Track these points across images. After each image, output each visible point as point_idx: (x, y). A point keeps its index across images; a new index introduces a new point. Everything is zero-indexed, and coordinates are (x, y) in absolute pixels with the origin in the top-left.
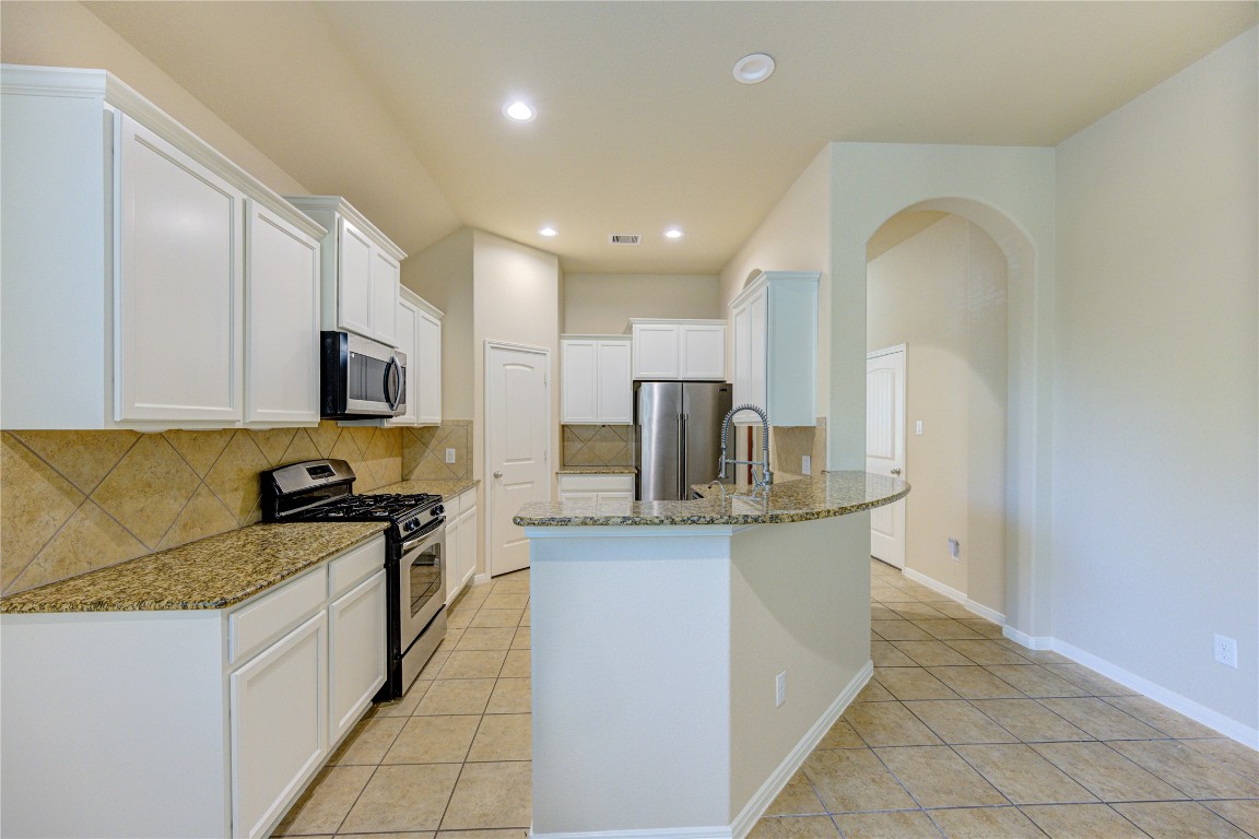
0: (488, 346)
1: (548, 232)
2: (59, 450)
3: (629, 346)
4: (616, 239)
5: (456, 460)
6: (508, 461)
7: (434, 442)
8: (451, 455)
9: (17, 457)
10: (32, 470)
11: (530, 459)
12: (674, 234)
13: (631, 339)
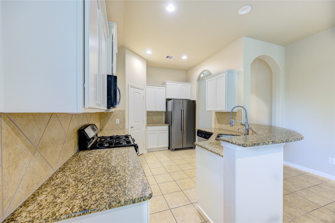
0: (129, 86)
1: (149, 52)
2: (26, 124)
3: (165, 89)
4: (167, 57)
5: (120, 123)
6: (134, 123)
7: (111, 117)
8: (118, 121)
9: (10, 129)
10: (16, 137)
11: (139, 122)
12: (184, 57)
13: (166, 87)
